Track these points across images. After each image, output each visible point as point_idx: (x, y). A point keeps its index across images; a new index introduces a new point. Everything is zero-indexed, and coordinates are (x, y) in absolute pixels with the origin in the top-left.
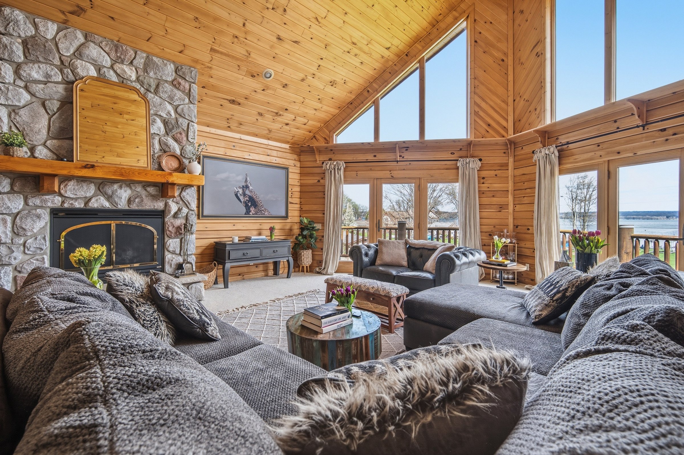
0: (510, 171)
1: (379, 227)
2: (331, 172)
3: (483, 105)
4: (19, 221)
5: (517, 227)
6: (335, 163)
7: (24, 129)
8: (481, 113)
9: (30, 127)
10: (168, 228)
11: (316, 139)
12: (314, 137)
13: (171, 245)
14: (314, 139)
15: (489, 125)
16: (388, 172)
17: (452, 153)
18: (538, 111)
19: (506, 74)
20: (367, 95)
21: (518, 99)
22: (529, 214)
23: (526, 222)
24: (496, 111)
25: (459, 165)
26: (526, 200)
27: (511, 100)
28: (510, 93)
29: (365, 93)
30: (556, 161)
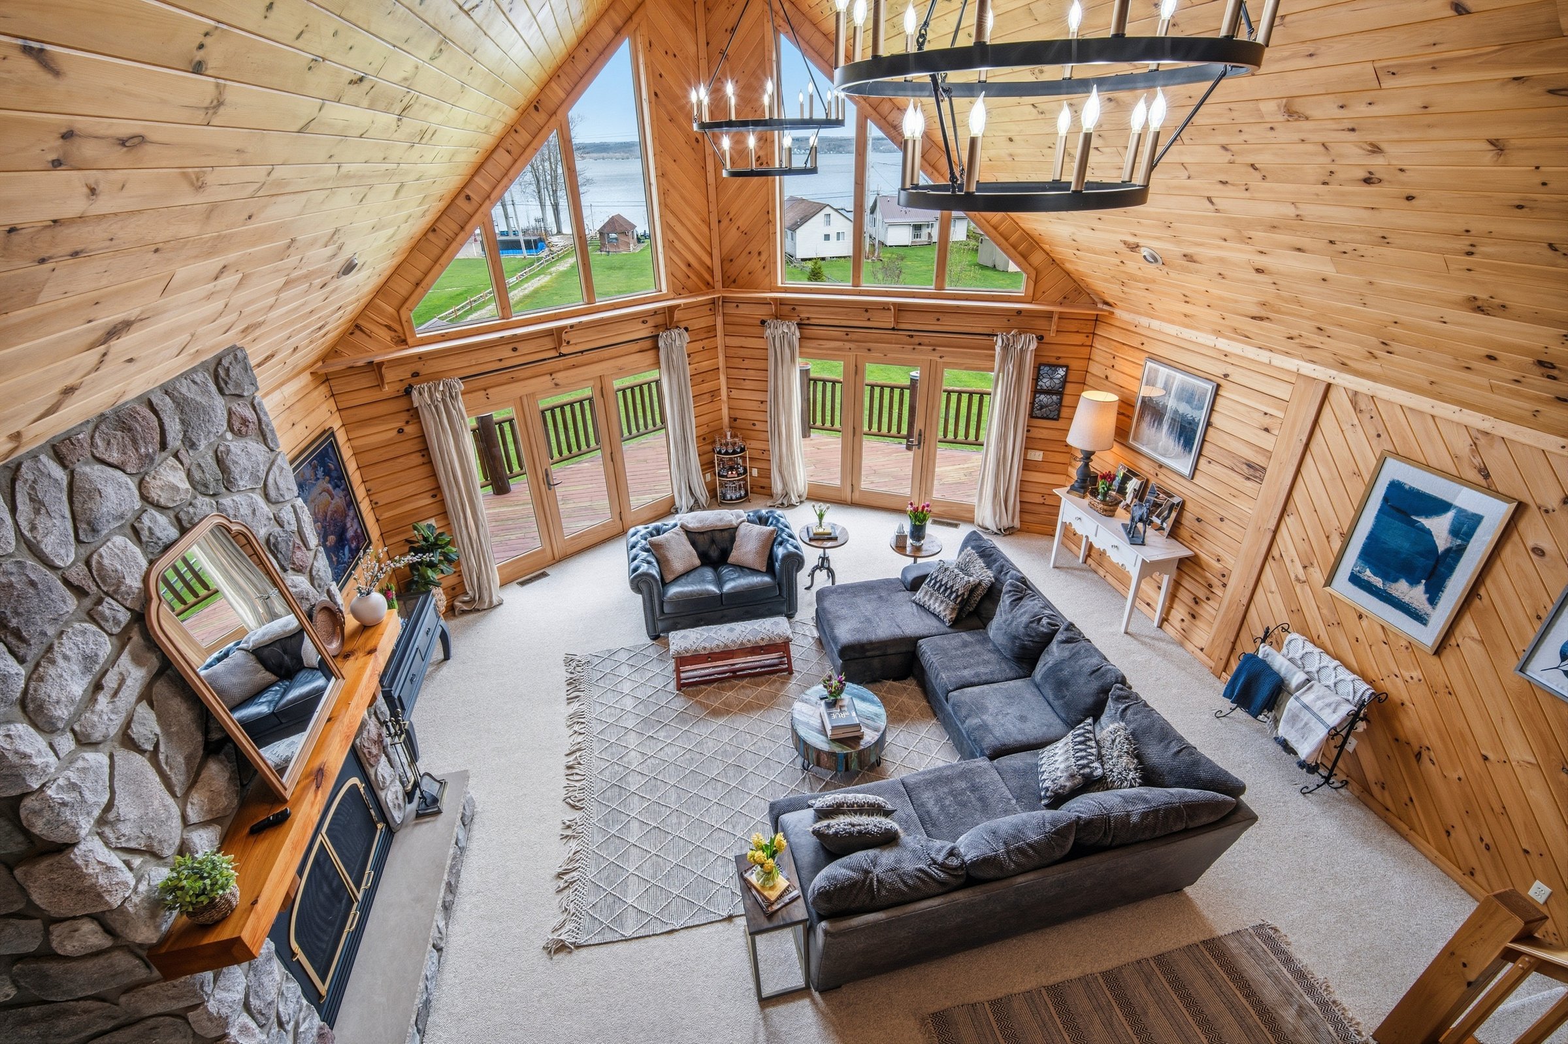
0: (718, 338)
1: (549, 484)
2: (436, 407)
3: (679, 228)
4: (258, 1002)
5: (735, 420)
6: (441, 388)
7: (150, 837)
8: (677, 244)
9: (152, 819)
10: (369, 752)
11: (362, 330)
12: (357, 326)
13: (385, 776)
14: (358, 332)
15: (689, 265)
16: (548, 377)
17: (643, 322)
18: (764, 257)
19: (704, 168)
20: (468, 208)
21: (725, 222)
22: (755, 406)
23: (750, 415)
24: (696, 239)
25: (661, 343)
26: (748, 385)
27: (714, 219)
28: (713, 207)
29: (461, 202)
30: (797, 343)
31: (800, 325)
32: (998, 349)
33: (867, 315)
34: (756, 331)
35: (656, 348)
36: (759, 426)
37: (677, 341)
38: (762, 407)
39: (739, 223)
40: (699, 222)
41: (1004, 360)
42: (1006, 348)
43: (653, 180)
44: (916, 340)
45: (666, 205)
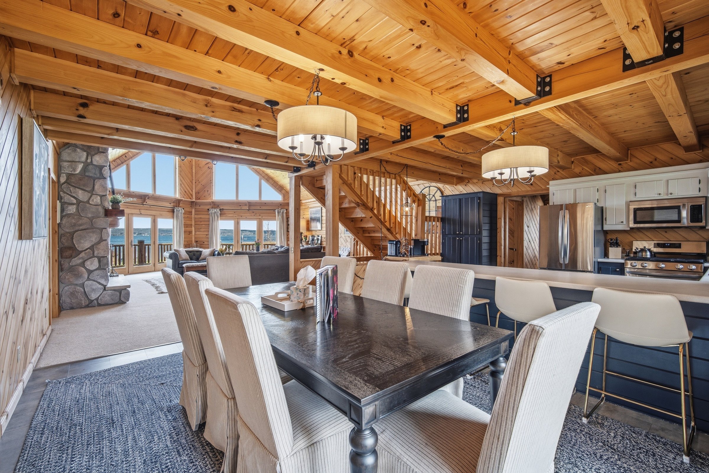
1: (132, 245)
5: (197, 241)
8: (183, 185)
15: (185, 191)
16: (138, 210)
17: (170, 204)
18: (209, 192)
19: (192, 168)
20: (126, 159)
21: (198, 182)
22: (204, 236)
23: (203, 240)
24: (188, 186)
25: (175, 210)
26: (202, 230)
27: (194, 182)
28: (194, 178)
29: (124, 157)
30: (219, 215)
31: (220, 210)
32: (276, 213)
33: (240, 207)
34: (206, 213)
35: (173, 212)
36: (206, 243)
37: (180, 211)
38: (207, 236)
39: (202, 183)
40: (189, 181)
41: (278, 216)
42: (278, 213)
43: (177, 167)
44: (255, 213)
45: (180, 175)
